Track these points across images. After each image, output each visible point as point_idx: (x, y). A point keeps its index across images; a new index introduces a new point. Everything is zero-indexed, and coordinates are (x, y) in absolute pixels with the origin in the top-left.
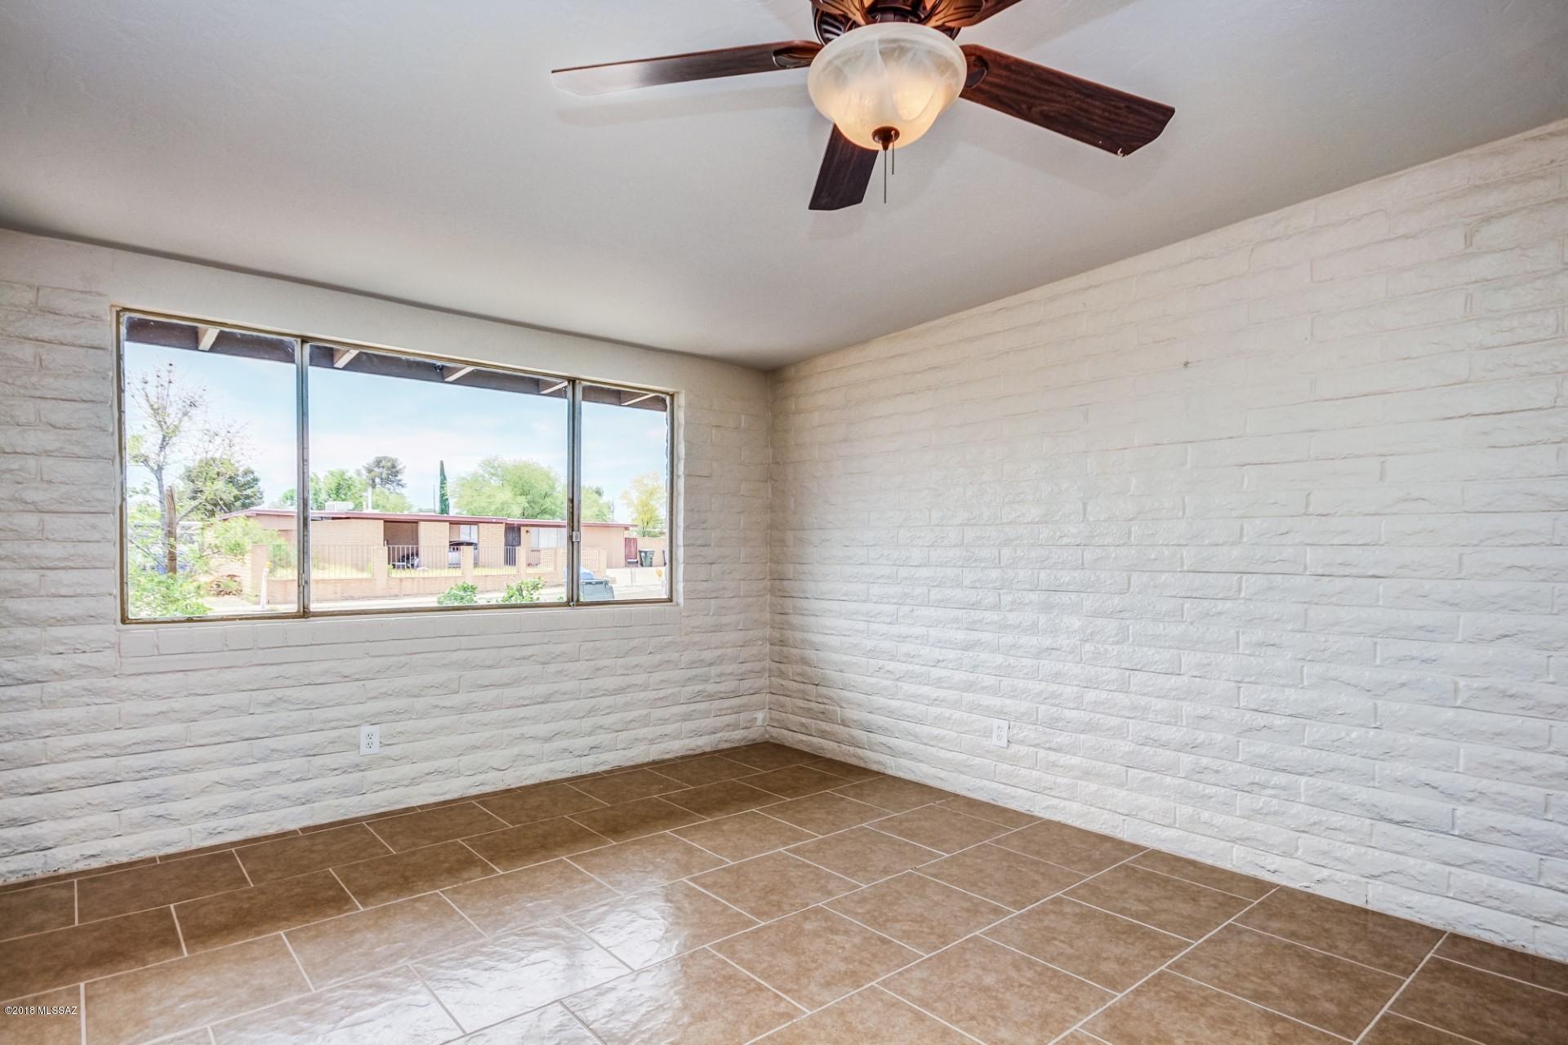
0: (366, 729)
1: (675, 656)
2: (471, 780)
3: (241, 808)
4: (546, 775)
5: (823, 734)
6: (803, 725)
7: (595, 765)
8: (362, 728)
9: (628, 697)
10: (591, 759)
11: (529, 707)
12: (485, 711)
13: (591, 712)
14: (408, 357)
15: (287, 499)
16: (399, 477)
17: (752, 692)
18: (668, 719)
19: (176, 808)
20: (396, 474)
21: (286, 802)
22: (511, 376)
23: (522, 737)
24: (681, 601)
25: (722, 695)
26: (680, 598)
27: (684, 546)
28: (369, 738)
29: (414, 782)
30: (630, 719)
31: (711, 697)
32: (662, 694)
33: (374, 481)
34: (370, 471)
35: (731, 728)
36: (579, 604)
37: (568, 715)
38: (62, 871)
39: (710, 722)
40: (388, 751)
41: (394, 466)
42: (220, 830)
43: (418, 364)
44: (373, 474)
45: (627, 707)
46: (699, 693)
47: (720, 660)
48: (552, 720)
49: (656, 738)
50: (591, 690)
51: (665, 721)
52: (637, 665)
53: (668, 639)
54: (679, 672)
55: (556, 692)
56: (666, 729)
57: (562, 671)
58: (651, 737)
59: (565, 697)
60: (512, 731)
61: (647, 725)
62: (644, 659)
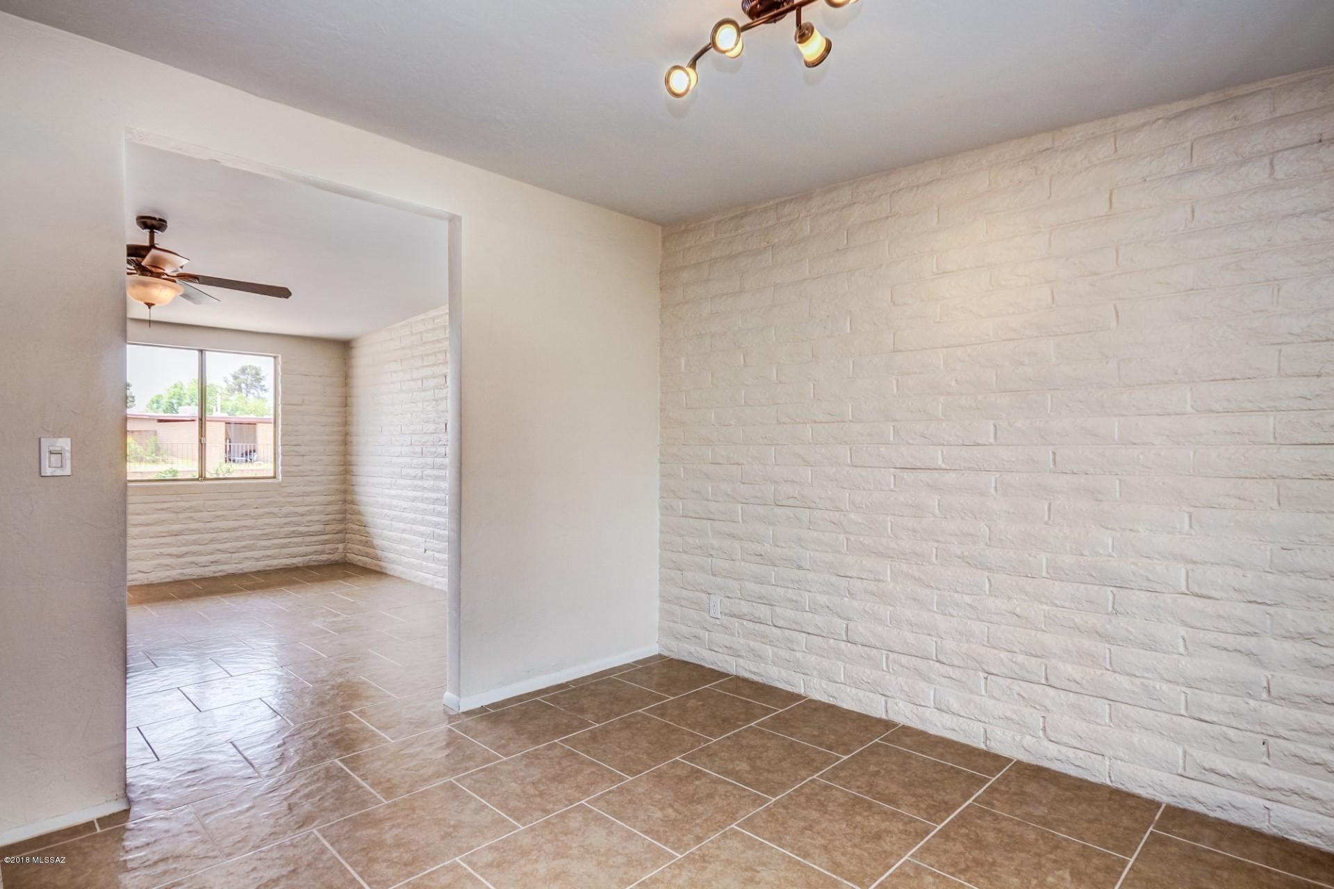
1: (275, 510)
4: (178, 576)
5: (367, 555)
6: (359, 550)
7: (215, 572)
9: (238, 534)
10: (212, 568)
11: (167, 537)
13: (212, 541)
15: (153, 403)
16: (263, 383)
17: (335, 532)
18: (270, 547)
20: (259, 380)
23: (161, 554)
24: (280, 478)
25: (311, 533)
26: (280, 477)
27: (282, 445)
30: (240, 546)
31: (302, 534)
32: (266, 531)
33: (240, 387)
34: (235, 377)
35: (318, 553)
36: (205, 479)
37: (195, 543)
39: (303, 549)
41: (257, 374)
44: (239, 380)
45: (238, 539)
46: (293, 532)
47: (310, 513)
48: (184, 545)
49: (261, 558)
50: (212, 529)
51: (268, 548)
52: (247, 515)
53: (268, 500)
54: (278, 519)
55: (186, 529)
56: (269, 552)
57: (191, 517)
58: (256, 556)
59: (193, 532)
60: (153, 550)
61: (254, 550)
62: (251, 511)
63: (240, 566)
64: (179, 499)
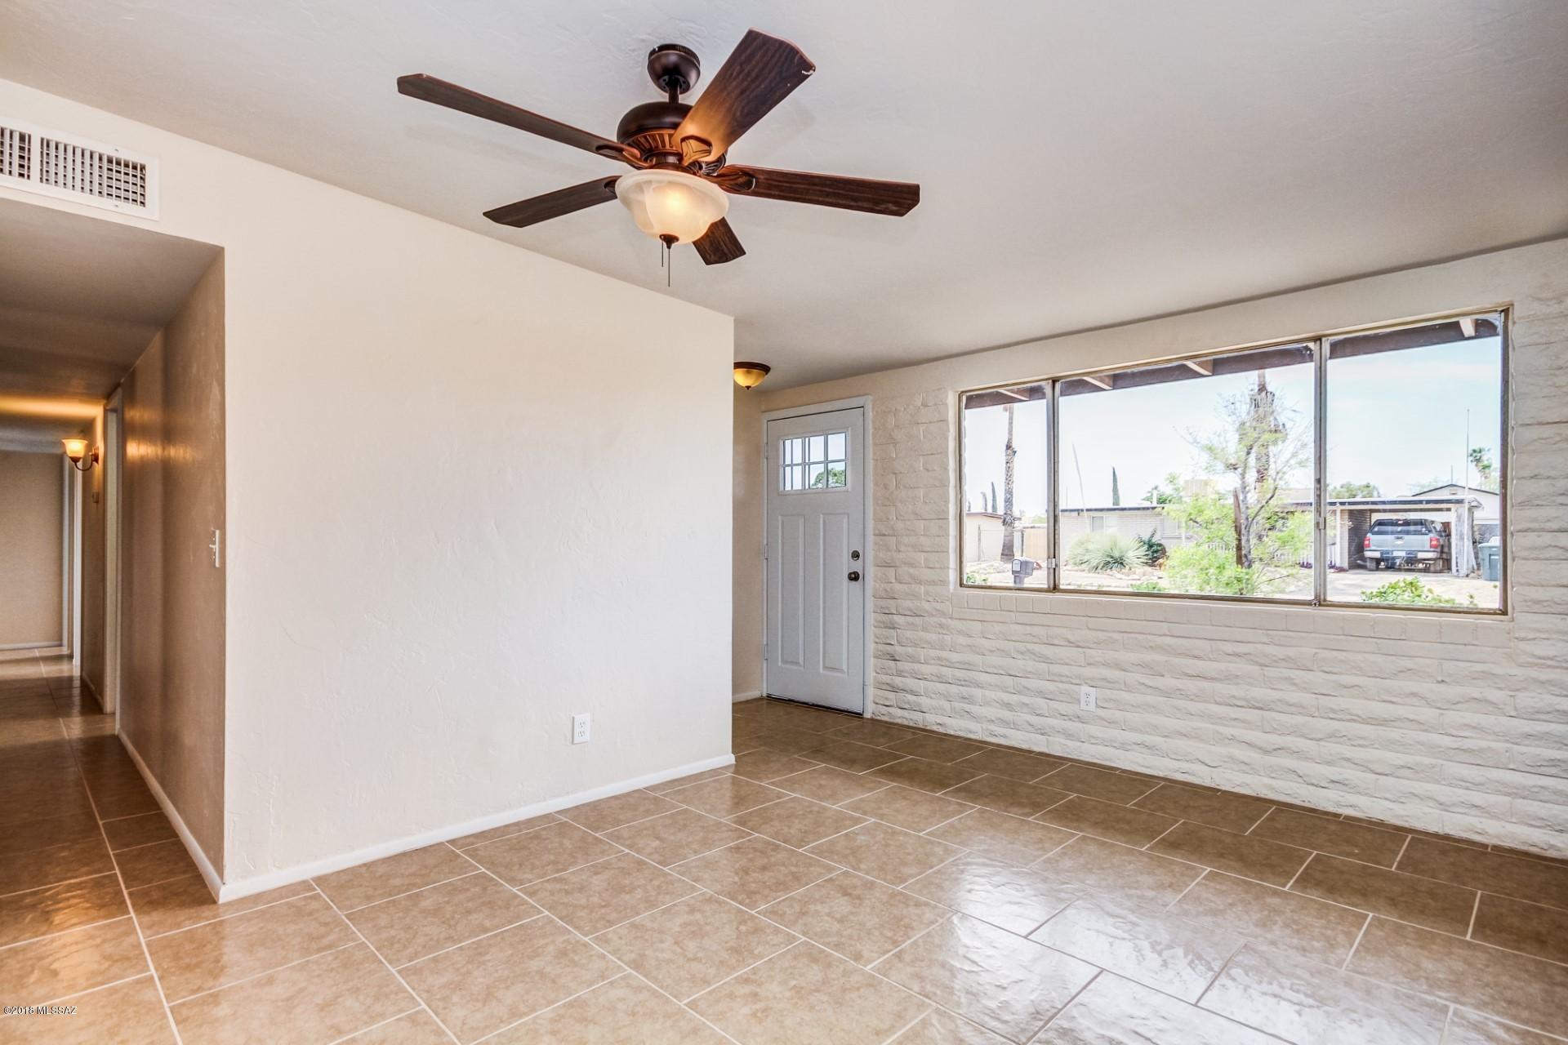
0: (1085, 689)
1: (1495, 695)
2: (1177, 765)
3: (1006, 723)
7: (1339, 805)
8: (1082, 687)
9: (1394, 734)
11: (1244, 710)
12: (1192, 700)
13: (1332, 736)
14: (1133, 370)
18: (1480, 785)
19: (974, 709)
21: (1030, 728)
22: (1237, 357)
23: (1233, 739)
26: (1514, 610)
28: (1089, 697)
29: (1124, 747)
36: (1325, 604)
37: (1295, 732)
38: (928, 728)
40: (1100, 712)
42: (996, 733)
43: (1142, 373)
46: (1554, 763)
48: (1274, 731)
49: (1454, 805)
50: (1333, 711)
51: (1478, 786)
52: (1414, 694)
53: (1479, 667)
54: (1504, 720)
55: (1279, 701)
56: (1476, 797)
57: (1289, 678)
58: (1442, 799)
59: (1294, 709)
60: (1221, 729)
61: (1437, 782)
62: (1425, 687)
63: (1399, 809)
64: (1265, 640)
